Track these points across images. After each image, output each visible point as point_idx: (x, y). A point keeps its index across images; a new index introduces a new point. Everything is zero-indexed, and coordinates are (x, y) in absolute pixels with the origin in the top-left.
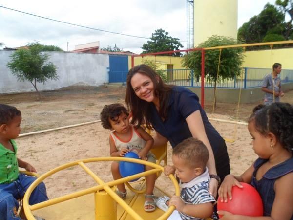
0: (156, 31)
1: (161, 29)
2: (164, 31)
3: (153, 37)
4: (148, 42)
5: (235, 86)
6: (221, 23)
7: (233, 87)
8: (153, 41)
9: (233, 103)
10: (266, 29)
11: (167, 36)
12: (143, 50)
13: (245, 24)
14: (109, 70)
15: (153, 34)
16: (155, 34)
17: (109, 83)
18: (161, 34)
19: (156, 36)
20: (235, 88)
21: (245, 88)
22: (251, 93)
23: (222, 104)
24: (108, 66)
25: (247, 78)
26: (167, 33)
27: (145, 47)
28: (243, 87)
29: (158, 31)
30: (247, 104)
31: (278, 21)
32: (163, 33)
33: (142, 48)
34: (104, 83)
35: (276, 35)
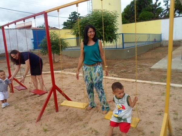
0: (71, 13)
1: (75, 12)
2: (77, 13)
3: (70, 17)
4: (67, 20)
5: (116, 47)
6: (110, 4)
7: (115, 48)
8: (70, 20)
9: (115, 60)
10: (141, 9)
11: (79, 16)
12: (64, 26)
13: (128, 6)
14: (33, 41)
15: (70, 15)
16: (71, 15)
17: (34, 50)
18: (75, 15)
19: (72, 16)
20: (116, 48)
21: (123, 48)
22: (128, 51)
23: (109, 60)
24: (33, 38)
25: (124, 41)
26: (79, 14)
27: (65, 24)
28: (122, 47)
29: (73, 13)
30: (125, 59)
31: (148, 3)
32: (76, 14)
33: (63, 25)
34: (30, 50)
35: (148, 12)
